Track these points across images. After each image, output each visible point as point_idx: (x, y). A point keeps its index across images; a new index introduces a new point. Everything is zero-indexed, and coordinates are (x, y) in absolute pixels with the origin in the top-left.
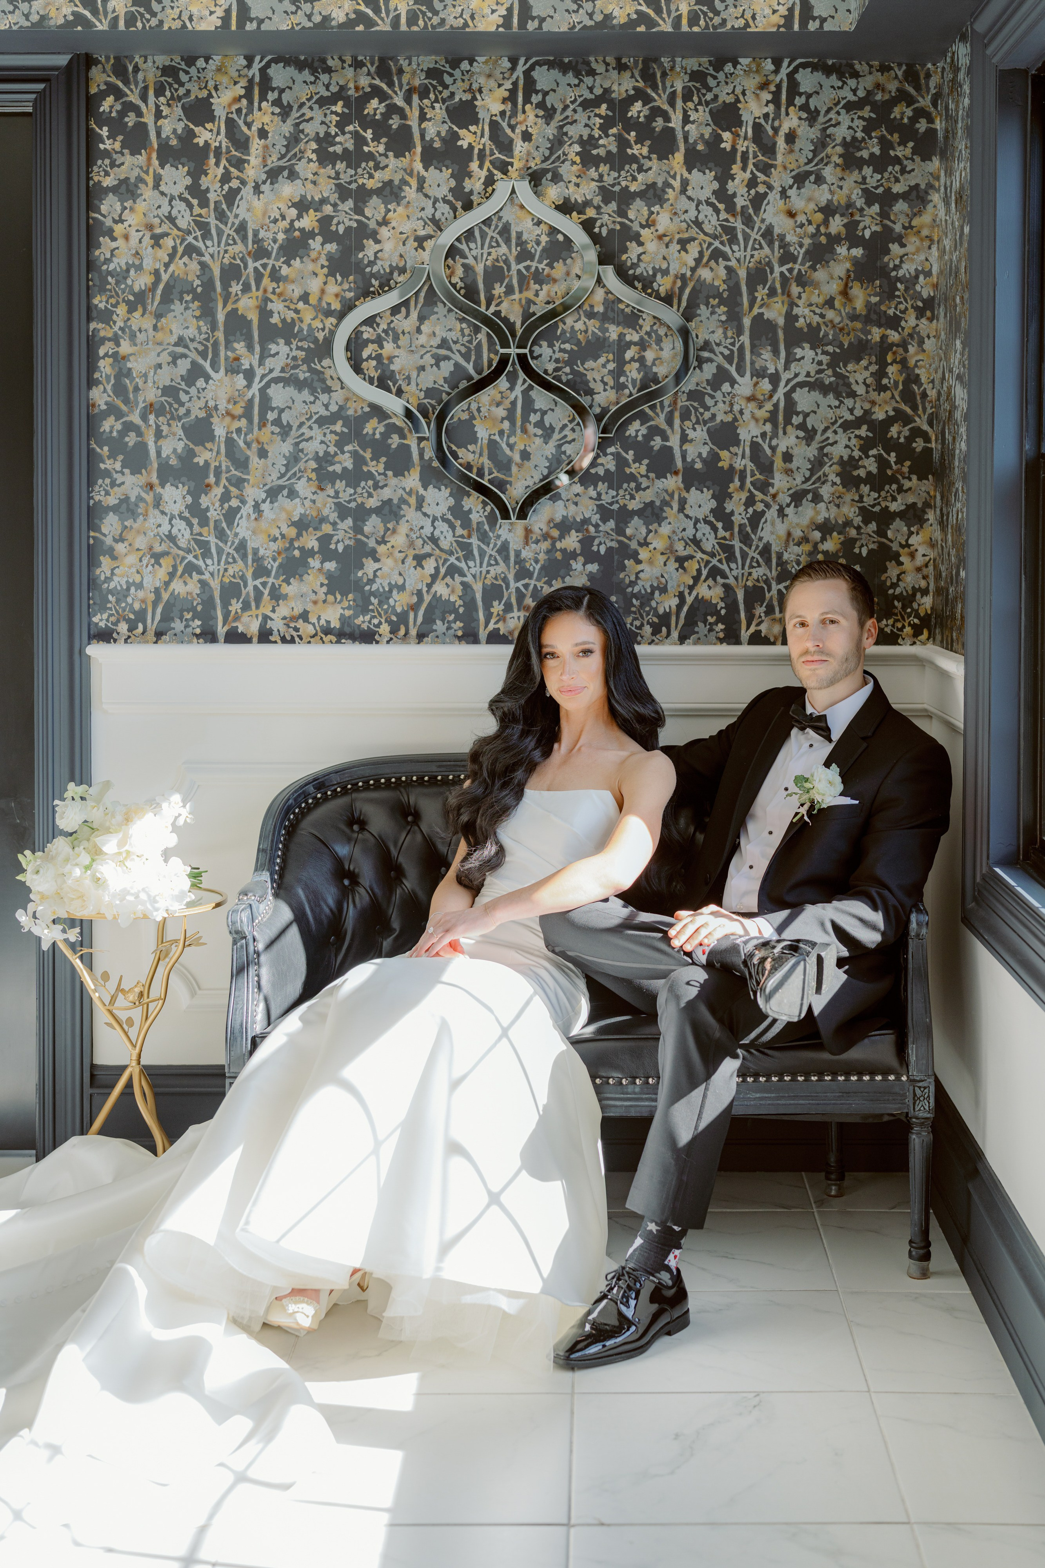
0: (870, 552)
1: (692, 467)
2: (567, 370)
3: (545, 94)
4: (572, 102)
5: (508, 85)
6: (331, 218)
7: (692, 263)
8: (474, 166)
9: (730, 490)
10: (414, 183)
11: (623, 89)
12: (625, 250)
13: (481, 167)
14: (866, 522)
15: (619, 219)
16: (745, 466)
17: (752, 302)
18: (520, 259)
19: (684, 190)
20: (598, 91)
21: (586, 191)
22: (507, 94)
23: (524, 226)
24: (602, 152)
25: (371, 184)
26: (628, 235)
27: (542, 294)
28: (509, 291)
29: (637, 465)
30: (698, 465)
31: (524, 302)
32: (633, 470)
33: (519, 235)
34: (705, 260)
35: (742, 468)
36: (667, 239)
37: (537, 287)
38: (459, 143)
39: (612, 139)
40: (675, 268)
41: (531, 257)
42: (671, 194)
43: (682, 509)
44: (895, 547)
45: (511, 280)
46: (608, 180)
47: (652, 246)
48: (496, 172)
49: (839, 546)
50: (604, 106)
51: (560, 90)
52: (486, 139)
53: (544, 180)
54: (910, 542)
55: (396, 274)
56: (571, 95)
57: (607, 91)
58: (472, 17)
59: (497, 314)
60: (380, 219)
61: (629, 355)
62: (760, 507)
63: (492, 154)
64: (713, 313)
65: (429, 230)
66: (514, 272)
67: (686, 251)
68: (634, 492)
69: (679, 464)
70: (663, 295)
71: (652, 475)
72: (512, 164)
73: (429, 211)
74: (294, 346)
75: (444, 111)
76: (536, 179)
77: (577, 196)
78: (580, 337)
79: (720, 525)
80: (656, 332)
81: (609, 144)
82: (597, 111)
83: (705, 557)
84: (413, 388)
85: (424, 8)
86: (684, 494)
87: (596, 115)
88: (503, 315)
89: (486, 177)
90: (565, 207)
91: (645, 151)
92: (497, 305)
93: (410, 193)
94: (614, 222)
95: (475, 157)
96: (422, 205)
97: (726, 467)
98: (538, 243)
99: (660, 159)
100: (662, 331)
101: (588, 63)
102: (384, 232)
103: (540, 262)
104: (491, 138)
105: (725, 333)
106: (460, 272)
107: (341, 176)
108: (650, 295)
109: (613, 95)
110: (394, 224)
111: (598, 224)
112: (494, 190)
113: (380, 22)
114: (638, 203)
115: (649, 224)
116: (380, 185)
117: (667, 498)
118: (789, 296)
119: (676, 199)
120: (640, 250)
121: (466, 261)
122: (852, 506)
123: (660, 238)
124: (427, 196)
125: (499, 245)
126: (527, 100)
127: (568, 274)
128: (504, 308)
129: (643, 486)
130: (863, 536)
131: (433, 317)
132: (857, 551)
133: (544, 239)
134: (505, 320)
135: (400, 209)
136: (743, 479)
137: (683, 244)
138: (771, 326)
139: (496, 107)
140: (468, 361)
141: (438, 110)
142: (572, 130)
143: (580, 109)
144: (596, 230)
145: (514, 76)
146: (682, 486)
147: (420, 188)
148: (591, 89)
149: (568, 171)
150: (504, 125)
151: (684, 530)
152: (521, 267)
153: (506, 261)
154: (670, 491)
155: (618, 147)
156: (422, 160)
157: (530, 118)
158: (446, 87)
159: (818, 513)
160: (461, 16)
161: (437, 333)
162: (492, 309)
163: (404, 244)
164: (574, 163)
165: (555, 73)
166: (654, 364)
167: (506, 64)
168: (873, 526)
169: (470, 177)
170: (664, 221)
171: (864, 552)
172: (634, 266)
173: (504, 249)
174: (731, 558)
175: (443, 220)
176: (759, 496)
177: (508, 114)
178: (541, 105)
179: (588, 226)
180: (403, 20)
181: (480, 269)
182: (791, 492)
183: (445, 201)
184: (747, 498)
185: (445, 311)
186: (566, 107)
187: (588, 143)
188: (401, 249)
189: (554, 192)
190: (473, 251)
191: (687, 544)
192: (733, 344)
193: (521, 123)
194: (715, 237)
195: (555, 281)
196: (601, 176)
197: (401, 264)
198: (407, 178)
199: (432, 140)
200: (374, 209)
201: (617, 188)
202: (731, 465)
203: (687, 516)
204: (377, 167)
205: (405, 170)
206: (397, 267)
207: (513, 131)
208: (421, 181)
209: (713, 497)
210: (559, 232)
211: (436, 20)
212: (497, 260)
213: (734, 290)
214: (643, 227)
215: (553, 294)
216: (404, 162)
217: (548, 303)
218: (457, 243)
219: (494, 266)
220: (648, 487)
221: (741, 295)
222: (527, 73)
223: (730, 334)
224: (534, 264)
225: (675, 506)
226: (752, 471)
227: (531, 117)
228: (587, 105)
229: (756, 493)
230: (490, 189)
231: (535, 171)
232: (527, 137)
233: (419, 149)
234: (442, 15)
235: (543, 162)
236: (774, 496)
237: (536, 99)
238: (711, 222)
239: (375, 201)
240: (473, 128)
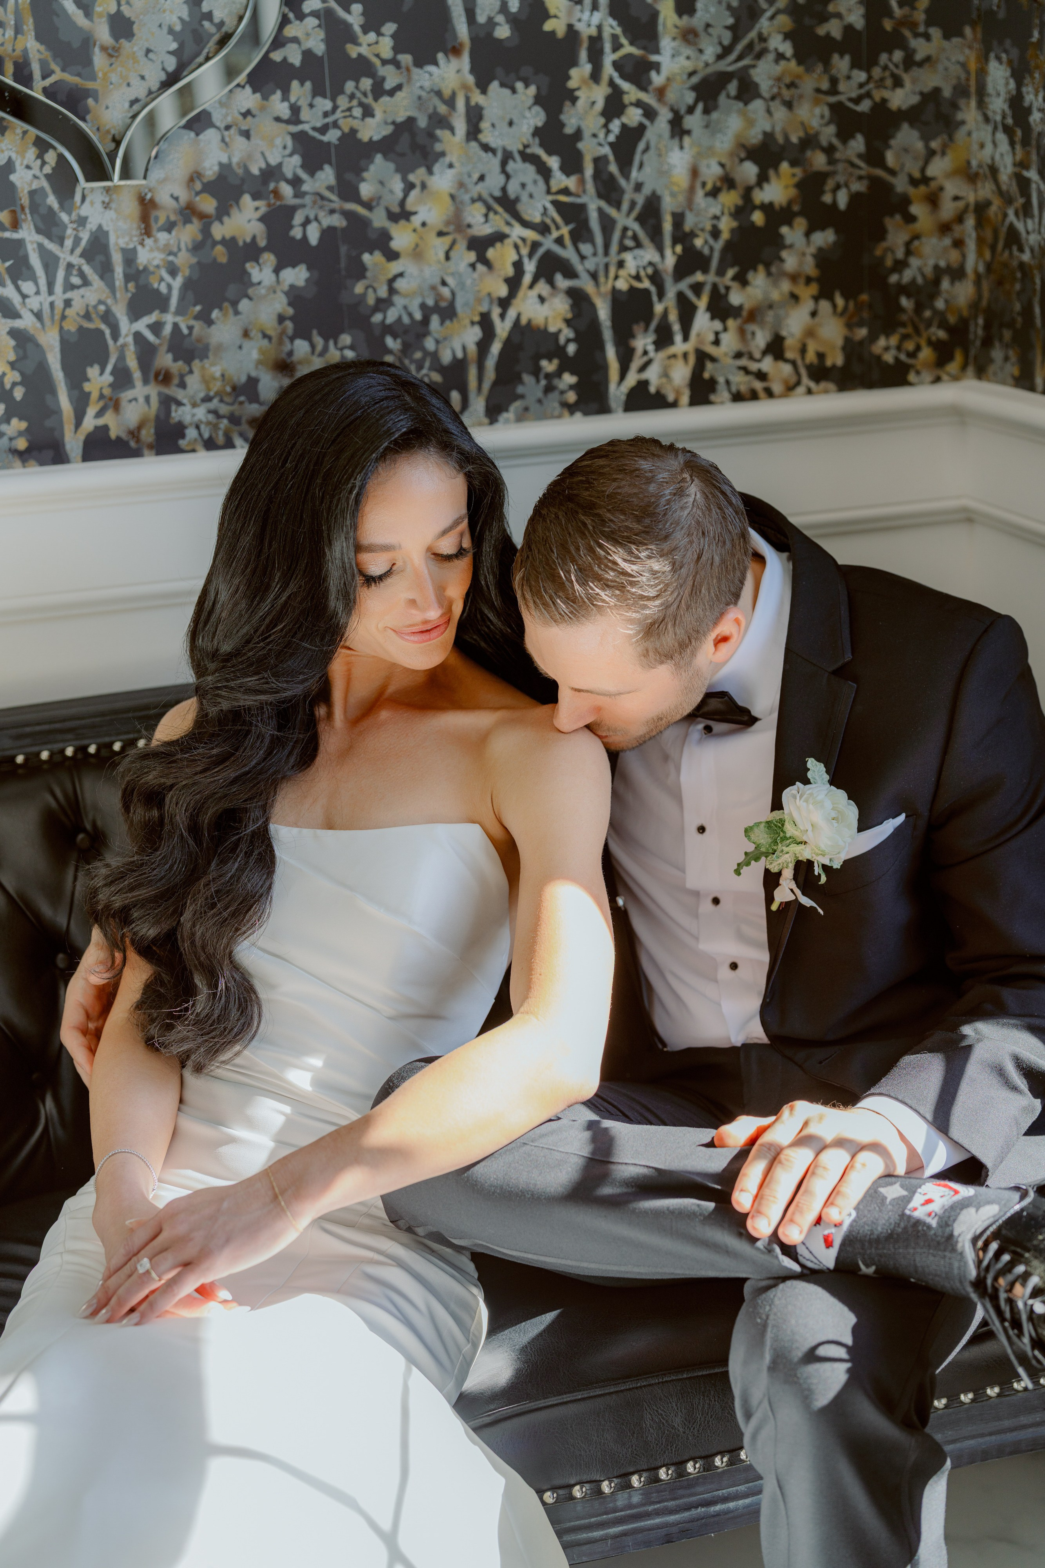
0: (855, 198)
1: (490, 35)
9: (572, 84)
14: (844, 135)
16: (600, 28)
29: (372, 36)
30: (503, 32)
32: (364, 50)
35: (593, 31)
43: (473, 132)
44: (900, 184)
49: (792, 192)
54: (930, 172)
62: (634, 116)
68: (369, 100)
69: (462, 30)
71: (406, 59)
79: (554, 162)
83: (531, 235)
86: (477, 98)
97: (561, 32)
117: (442, 109)
122: (817, 102)
129: (388, 85)
130: (840, 167)
132: (827, 198)
136: (596, 57)
146: (471, 79)
151: (482, 178)
154: (447, 93)
159: (750, 123)
168: (858, 144)
171: (843, 199)
174: (581, 233)
176: (631, 92)
182: (695, 80)
184: (608, 99)
191: (489, 208)
202: (570, 27)
203: (486, 148)
209: (538, 100)
220: (399, 87)
225: (460, 125)
226: (615, 37)
229: (625, 86)
236: (661, 93)
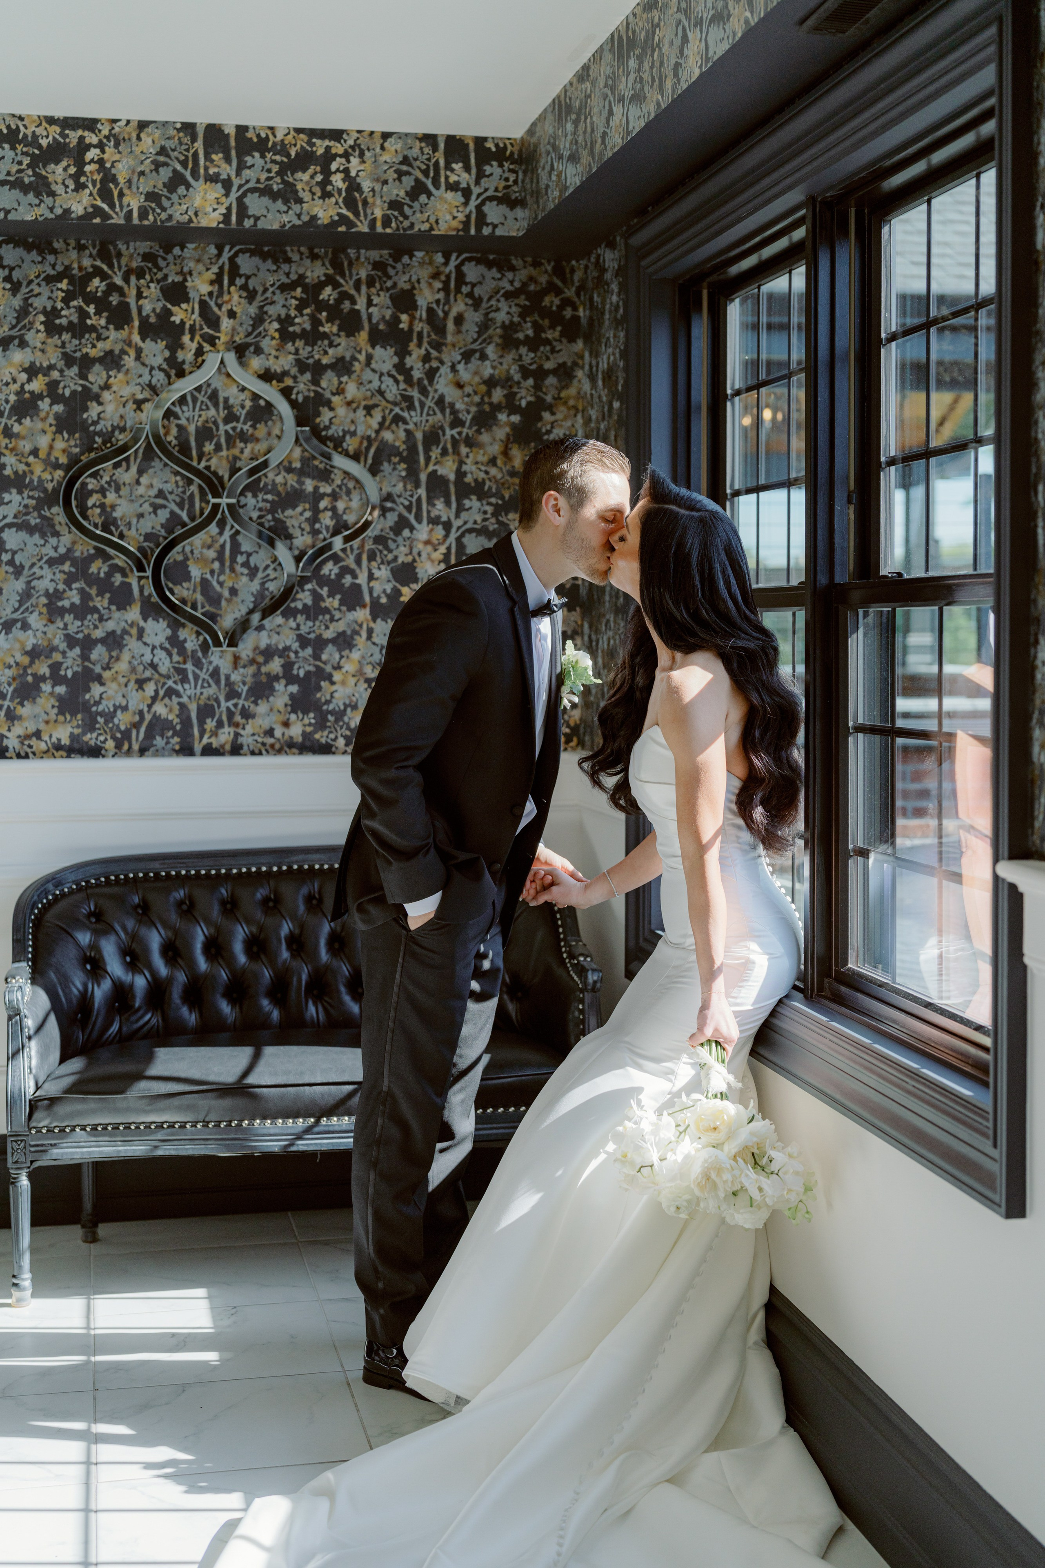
1: (378, 601)
2: (270, 517)
3: (248, 278)
4: (272, 286)
5: (215, 269)
6: (58, 382)
7: (376, 426)
8: (186, 339)
10: (132, 353)
11: (315, 275)
12: (319, 414)
13: (192, 340)
15: (313, 388)
17: (428, 460)
18: (227, 421)
19: (368, 363)
20: (294, 277)
21: (284, 362)
22: (214, 277)
23: (231, 393)
24: (297, 329)
25: (93, 353)
26: (320, 401)
27: (247, 452)
28: (218, 448)
29: (331, 599)
30: (383, 600)
31: (231, 458)
32: (326, 604)
33: (226, 400)
34: (387, 423)
36: (354, 405)
37: (242, 445)
38: (172, 319)
39: (306, 318)
40: (361, 430)
41: (237, 419)
42: (357, 366)
43: (369, 638)
45: (219, 439)
46: (304, 353)
47: (341, 411)
48: (205, 344)
50: (299, 290)
51: (261, 275)
52: (196, 316)
53: (247, 353)
55: (117, 433)
56: (270, 280)
57: (302, 277)
58: (196, 214)
59: (208, 468)
60: (102, 383)
61: (323, 504)
63: (201, 329)
64: (394, 469)
65: (146, 394)
66: (222, 432)
67: (371, 416)
68: (328, 623)
69: (367, 598)
70: (351, 453)
71: (344, 609)
72: (219, 338)
73: (146, 378)
74: (25, 495)
75: (158, 290)
76: (240, 351)
77: (277, 367)
78: (280, 489)
80: (346, 485)
81: (303, 322)
82: (293, 294)
84: (133, 532)
85: (153, 205)
86: (370, 624)
87: (292, 297)
88: (212, 469)
89: (197, 349)
90: (266, 376)
91: (335, 329)
92: (208, 460)
93: (129, 361)
94: (309, 390)
95: (187, 331)
96: (140, 372)
98: (243, 407)
99: (348, 336)
100: (351, 485)
101: (285, 252)
102: (106, 396)
103: (245, 423)
104: (201, 315)
105: (405, 486)
106: (174, 431)
107: (67, 345)
108: (341, 453)
109: (307, 281)
110: (114, 388)
111: (295, 391)
112: (203, 361)
113: (114, 216)
114: (330, 374)
115: (340, 391)
116: (102, 354)
117: (356, 628)
118: (459, 454)
119: (362, 370)
120: (331, 414)
121: (179, 422)
123: (349, 404)
124: (144, 364)
125: (208, 409)
126: (232, 283)
127: (269, 434)
128: (214, 463)
129: (336, 618)
131: (151, 471)
133: (248, 404)
134: (215, 473)
135: (120, 376)
137: (369, 409)
138: (444, 480)
139: (205, 289)
140: (182, 509)
141: (153, 289)
142: (272, 310)
143: (278, 292)
144: (293, 397)
145: (220, 262)
146: (368, 617)
147: (138, 358)
148: (288, 275)
149: (267, 344)
150: (212, 304)
152: (228, 427)
153: (215, 423)
154: (358, 622)
155: (312, 325)
156: (139, 333)
157: (235, 299)
158: (160, 269)
160: (186, 213)
161: (155, 483)
162: (203, 464)
163: (124, 406)
164: (273, 338)
165: (256, 260)
166: (344, 513)
167: (213, 250)
169: (183, 349)
170: (352, 390)
172: (327, 428)
173: (212, 412)
175: (159, 385)
177: (215, 294)
178: (244, 287)
179: (286, 392)
180: (135, 214)
181: (192, 429)
183: (160, 369)
185: (161, 465)
186: (266, 290)
187: (285, 322)
188: (121, 411)
189: (256, 363)
190: (185, 413)
192: (412, 496)
193: (227, 302)
194: (395, 404)
195: (258, 440)
196: (297, 350)
197: (122, 424)
198: (126, 348)
199: (148, 316)
200: (98, 375)
201: (311, 361)
204: (99, 338)
205: (124, 341)
206: (118, 427)
207: (220, 309)
208: (139, 351)
210: (261, 397)
211: (164, 216)
212: (207, 421)
213: (412, 449)
214: (333, 394)
215: (256, 451)
216: (123, 334)
217: (252, 459)
218: (172, 408)
219: (204, 426)
220: (340, 619)
221: (417, 453)
222: (232, 260)
223: (409, 487)
224: (239, 426)
227: (236, 297)
228: (284, 288)
230: (200, 359)
231: (240, 345)
232: (232, 314)
233: (136, 323)
234: (169, 212)
235: (246, 336)
237: (239, 282)
238: (392, 390)
239: (97, 368)
240: (184, 306)
